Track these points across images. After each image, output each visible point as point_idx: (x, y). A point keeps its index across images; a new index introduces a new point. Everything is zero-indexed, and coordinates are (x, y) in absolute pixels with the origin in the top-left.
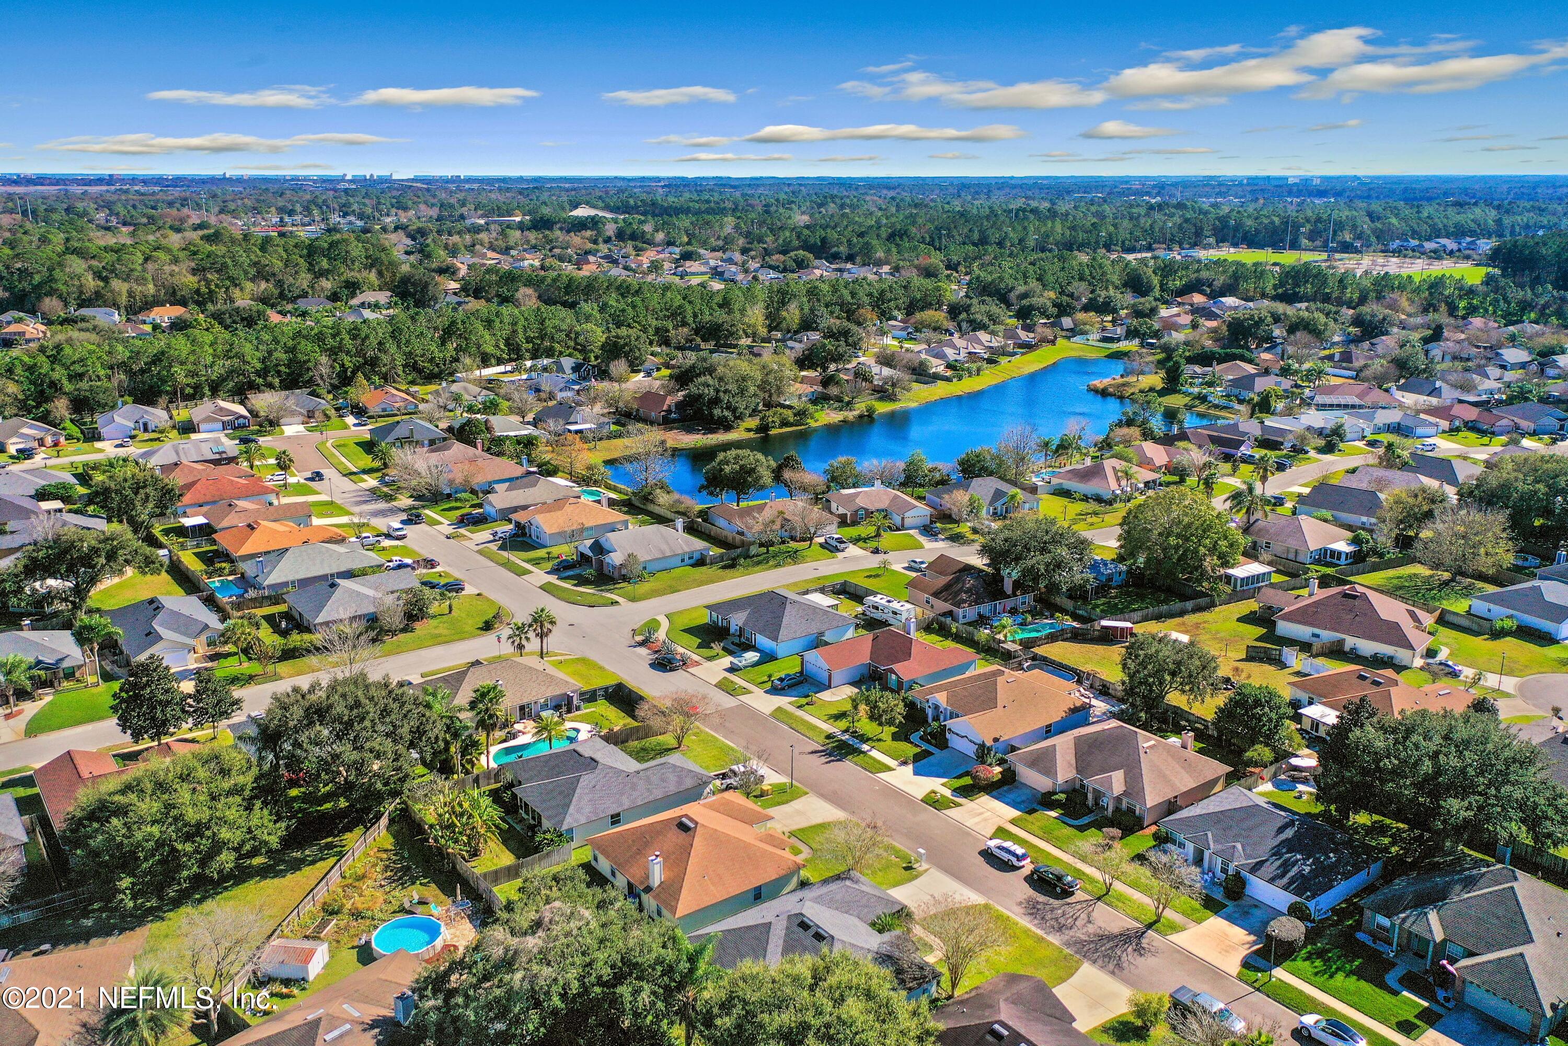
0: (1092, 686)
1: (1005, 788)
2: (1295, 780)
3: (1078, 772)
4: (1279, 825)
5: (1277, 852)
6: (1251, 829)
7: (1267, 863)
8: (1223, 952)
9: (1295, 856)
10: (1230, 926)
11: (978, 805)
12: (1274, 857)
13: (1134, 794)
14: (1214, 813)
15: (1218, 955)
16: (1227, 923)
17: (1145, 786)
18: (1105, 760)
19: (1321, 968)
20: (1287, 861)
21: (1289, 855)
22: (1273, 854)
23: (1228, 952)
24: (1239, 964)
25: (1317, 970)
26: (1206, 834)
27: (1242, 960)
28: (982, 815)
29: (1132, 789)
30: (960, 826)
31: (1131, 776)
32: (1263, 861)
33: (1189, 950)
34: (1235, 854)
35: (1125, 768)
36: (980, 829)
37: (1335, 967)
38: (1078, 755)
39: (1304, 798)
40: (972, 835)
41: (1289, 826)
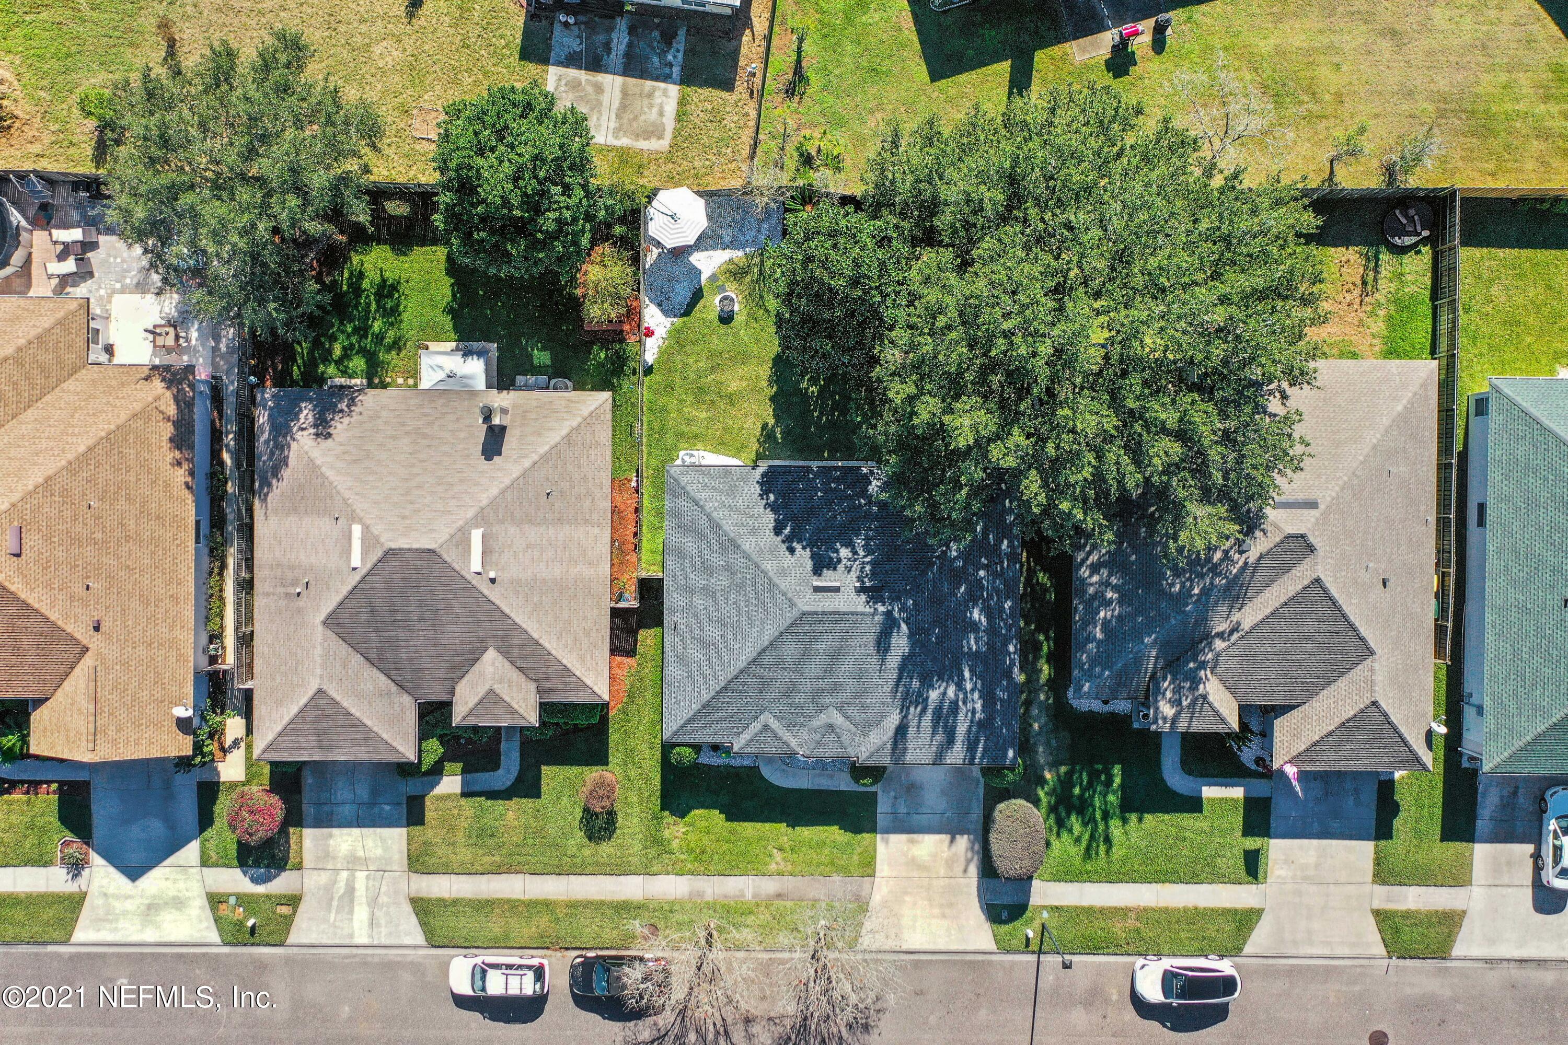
1: (309, 778)
3: (412, 692)
4: (872, 634)
5: (907, 694)
6: (829, 669)
7: (912, 731)
8: (947, 911)
9: (944, 694)
10: (912, 842)
11: (322, 872)
12: (912, 709)
13: (560, 686)
14: (741, 671)
15: (945, 923)
16: (904, 837)
17: (565, 662)
18: (436, 643)
19: (1086, 836)
20: (938, 710)
21: (934, 695)
22: (904, 700)
23: (952, 904)
24: (983, 917)
25: (1084, 844)
26: (766, 727)
27: (981, 908)
28: (357, 894)
29: (548, 680)
30: (355, 956)
31: (520, 654)
32: (901, 731)
33: (905, 947)
34: (844, 738)
35: (491, 642)
36: (391, 933)
37: (1098, 815)
38: (374, 658)
39: (736, 308)
40: (399, 962)
41: (891, 629)
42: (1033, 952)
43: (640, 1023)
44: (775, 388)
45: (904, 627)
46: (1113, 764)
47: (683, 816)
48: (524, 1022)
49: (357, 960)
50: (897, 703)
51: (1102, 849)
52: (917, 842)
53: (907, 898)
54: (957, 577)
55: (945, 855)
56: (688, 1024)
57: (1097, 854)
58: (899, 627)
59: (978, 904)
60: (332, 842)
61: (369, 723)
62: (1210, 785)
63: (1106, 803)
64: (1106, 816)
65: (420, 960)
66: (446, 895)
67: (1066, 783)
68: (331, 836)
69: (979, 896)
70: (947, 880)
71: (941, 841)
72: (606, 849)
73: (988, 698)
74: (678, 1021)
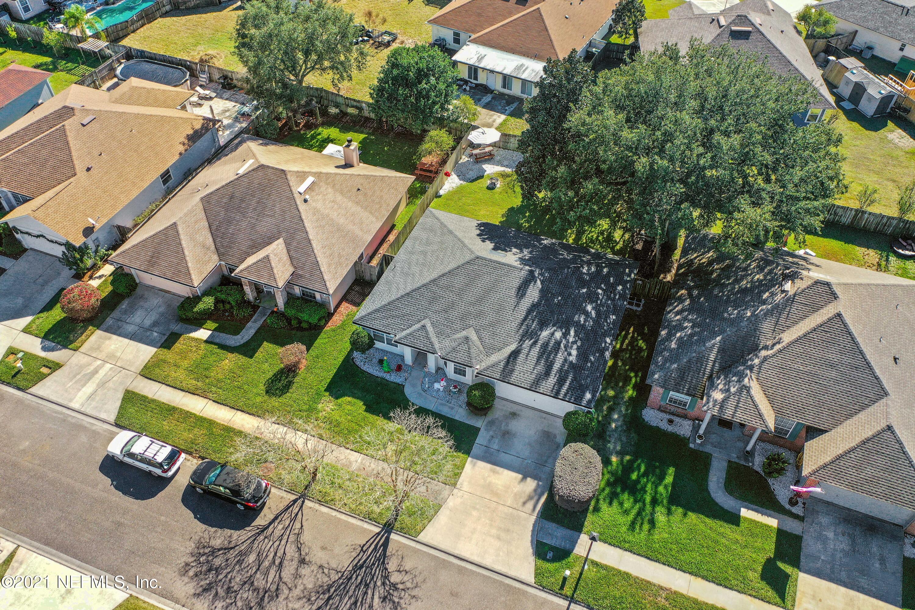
0: (211, 80)
1: (124, 305)
2: (479, 160)
3: (221, 255)
4: (516, 283)
5: (527, 332)
6: (480, 300)
7: (522, 357)
8: (503, 535)
9: (553, 334)
10: (494, 472)
11: (86, 357)
12: (527, 341)
13: (307, 275)
14: (424, 285)
15: (497, 543)
16: (489, 466)
17: (319, 259)
18: (253, 227)
19: (634, 512)
20: (545, 345)
21: (545, 334)
22: (523, 336)
23: (508, 530)
24: (531, 551)
25: (631, 517)
26: (424, 326)
27: (532, 542)
28: (97, 376)
29: (303, 269)
30: (61, 413)
31: (296, 247)
32: (515, 354)
33: (456, 552)
34: (472, 351)
35: (284, 234)
36: (96, 407)
37: (648, 499)
38: (214, 228)
39: (498, 186)
40: (86, 427)
41: (530, 282)
42: (565, 597)
43: (220, 531)
44: (504, 219)
45: (539, 282)
46: (669, 466)
47: (337, 398)
48: (137, 498)
49: (62, 416)
50: (518, 337)
51: (646, 527)
52: (498, 473)
53: (475, 513)
54: (583, 283)
55: (515, 490)
56: (256, 545)
57: (641, 529)
58: (535, 282)
59: (530, 538)
60: (107, 342)
61: (186, 253)
62: (748, 508)
63: (656, 492)
64: (655, 502)
65: (100, 431)
66: (150, 396)
67: (628, 469)
68: (110, 338)
69: (533, 531)
70: (511, 510)
71: (516, 478)
72: (275, 402)
73: (583, 355)
74: (249, 542)
